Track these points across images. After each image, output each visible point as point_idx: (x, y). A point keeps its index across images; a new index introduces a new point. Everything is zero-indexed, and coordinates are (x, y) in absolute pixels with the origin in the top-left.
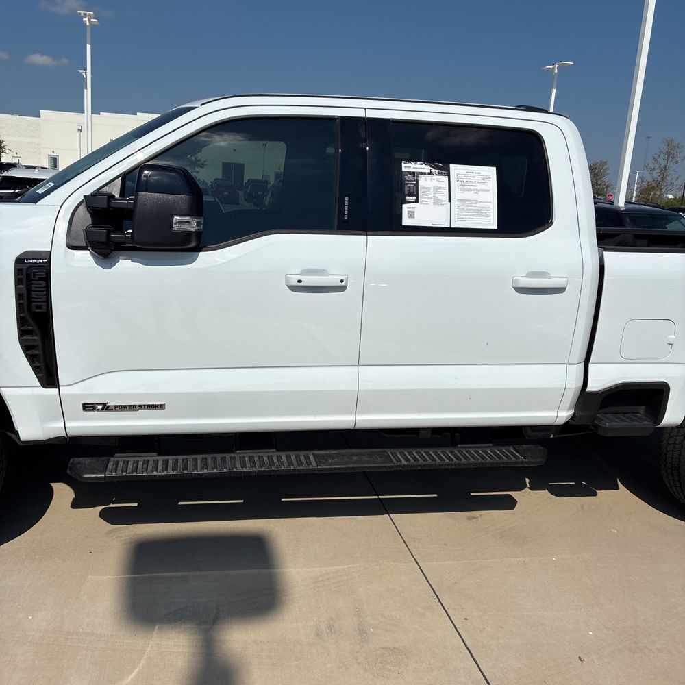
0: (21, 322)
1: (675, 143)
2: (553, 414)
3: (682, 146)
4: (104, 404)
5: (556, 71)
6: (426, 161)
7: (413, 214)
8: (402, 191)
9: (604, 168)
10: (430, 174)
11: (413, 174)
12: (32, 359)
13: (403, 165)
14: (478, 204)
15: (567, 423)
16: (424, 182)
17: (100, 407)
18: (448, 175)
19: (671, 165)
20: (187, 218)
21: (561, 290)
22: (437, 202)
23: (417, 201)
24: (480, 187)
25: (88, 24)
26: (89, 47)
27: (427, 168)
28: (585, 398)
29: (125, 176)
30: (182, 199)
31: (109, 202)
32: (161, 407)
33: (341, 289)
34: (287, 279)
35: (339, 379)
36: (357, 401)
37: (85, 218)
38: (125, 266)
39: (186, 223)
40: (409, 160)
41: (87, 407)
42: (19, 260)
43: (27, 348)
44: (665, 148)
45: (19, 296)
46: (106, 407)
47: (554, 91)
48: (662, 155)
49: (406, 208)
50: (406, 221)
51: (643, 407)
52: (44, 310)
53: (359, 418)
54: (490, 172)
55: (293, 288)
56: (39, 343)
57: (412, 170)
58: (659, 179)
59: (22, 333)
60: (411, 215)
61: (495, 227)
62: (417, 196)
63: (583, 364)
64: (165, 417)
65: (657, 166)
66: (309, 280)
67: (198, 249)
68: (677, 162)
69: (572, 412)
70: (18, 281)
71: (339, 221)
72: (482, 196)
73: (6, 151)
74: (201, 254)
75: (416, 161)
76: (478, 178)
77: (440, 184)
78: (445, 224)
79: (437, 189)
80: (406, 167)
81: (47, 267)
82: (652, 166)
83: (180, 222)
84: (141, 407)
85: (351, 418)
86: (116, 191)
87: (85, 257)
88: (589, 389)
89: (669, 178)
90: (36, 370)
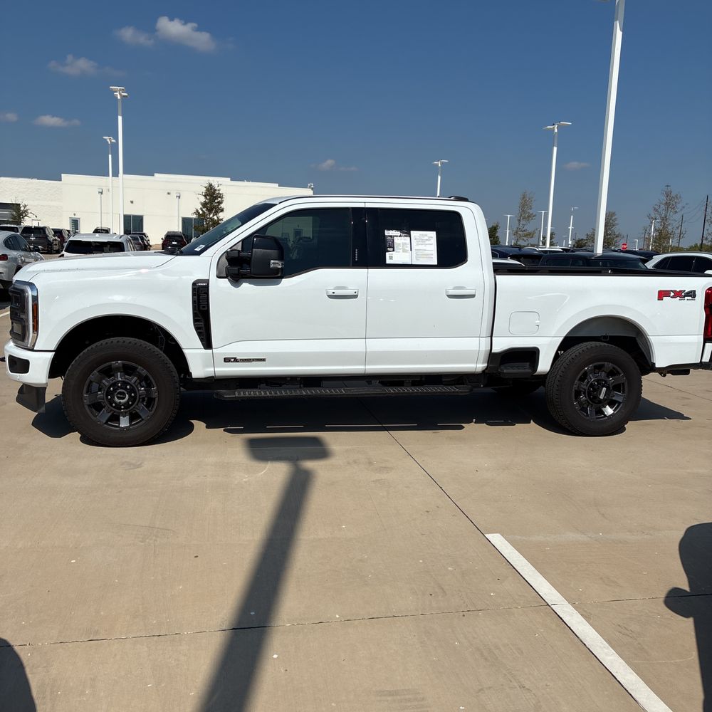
0: (195, 315)
1: (673, 195)
2: (474, 365)
3: (680, 197)
4: (235, 358)
5: (556, 131)
6: (397, 230)
7: (391, 257)
8: (385, 245)
9: (613, 218)
10: (400, 236)
11: (391, 236)
12: (199, 334)
13: (386, 232)
14: (426, 252)
15: (483, 371)
16: (397, 240)
17: (233, 360)
18: (410, 237)
19: (671, 215)
20: (277, 261)
21: (473, 296)
22: (404, 251)
23: (394, 251)
24: (427, 242)
25: (119, 98)
26: (120, 118)
27: (398, 233)
28: (492, 357)
29: (243, 241)
30: (274, 252)
31: (239, 254)
32: (264, 360)
33: (355, 297)
34: (327, 292)
35: (356, 346)
36: (366, 358)
37: (225, 262)
38: (246, 286)
39: (275, 264)
40: (389, 229)
41: (227, 360)
42: (194, 284)
43: (197, 328)
44: (663, 199)
45: (194, 302)
46: (236, 360)
47: (555, 149)
48: (662, 206)
49: (388, 254)
50: (388, 261)
51: (528, 363)
52: (206, 309)
53: (368, 367)
54: (433, 234)
55: (330, 297)
56: (203, 326)
57: (390, 234)
58: (661, 228)
59: (195, 321)
60: (391, 258)
61: (436, 263)
62: (394, 248)
63: (490, 338)
64: (265, 366)
65: (658, 216)
66: (338, 292)
67: (282, 277)
68: (676, 212)
69: (486, 365)
70: (194, 295)
71: (353, 262)
72: (428, 247)
73: (30, 215)
74: (283, 280)
75: (392, 229)
76: (426, 238)
77: (405, 241)
78: (409, 262)
79: (404, 244)
80: (387, 233)
81: (207, 287)
82: (653, 216)
83: (274, 263)
84: (254, 360)
85: (363, 367)
86: (239, 248)
87: (225, 283)
88: (494, 350)
89: (670, 228)
90: (202, 340)
